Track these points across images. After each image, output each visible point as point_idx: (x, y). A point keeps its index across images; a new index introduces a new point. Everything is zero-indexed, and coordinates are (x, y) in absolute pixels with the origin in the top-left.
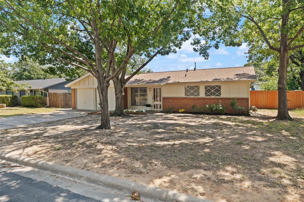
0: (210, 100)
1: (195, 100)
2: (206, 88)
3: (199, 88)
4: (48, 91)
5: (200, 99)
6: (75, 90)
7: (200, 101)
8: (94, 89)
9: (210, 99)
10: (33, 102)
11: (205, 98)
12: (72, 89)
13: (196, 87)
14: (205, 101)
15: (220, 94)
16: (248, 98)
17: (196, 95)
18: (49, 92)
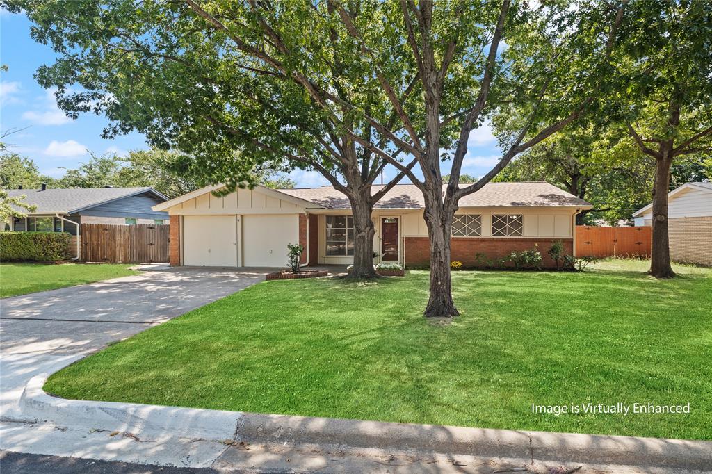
0: (501, 243)
1: (473, 243)
2: (494, 219)
3: (480, 220)
4: (78, 221)
5: (483, 240)
6: (178, 219)
7: (482, 245)
8: (239, 218)
9: (502, 240)
10: (34, 250)
11: (493, 239)
12: (170, 216)
13: (475, 216)
14: (493, 244)
15: (521, 231)
16: (572, 239)
17: (474, 234)
18: (82, 223)
